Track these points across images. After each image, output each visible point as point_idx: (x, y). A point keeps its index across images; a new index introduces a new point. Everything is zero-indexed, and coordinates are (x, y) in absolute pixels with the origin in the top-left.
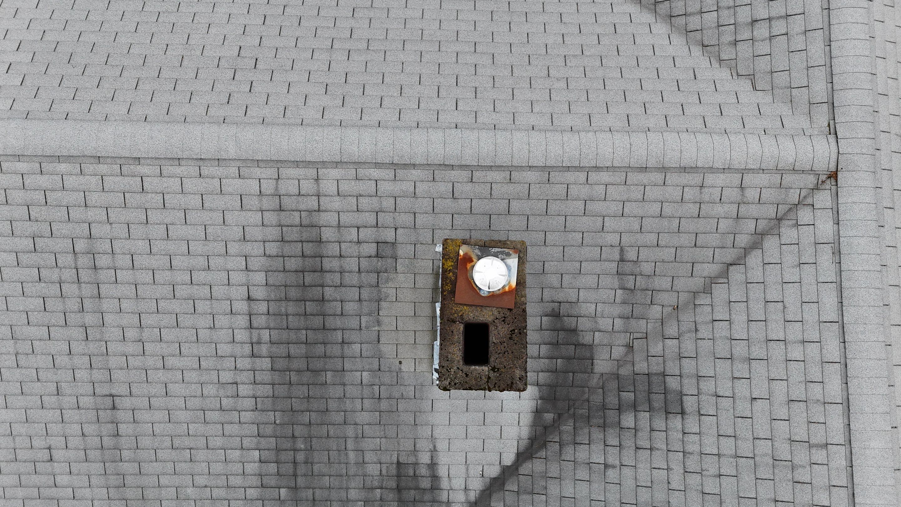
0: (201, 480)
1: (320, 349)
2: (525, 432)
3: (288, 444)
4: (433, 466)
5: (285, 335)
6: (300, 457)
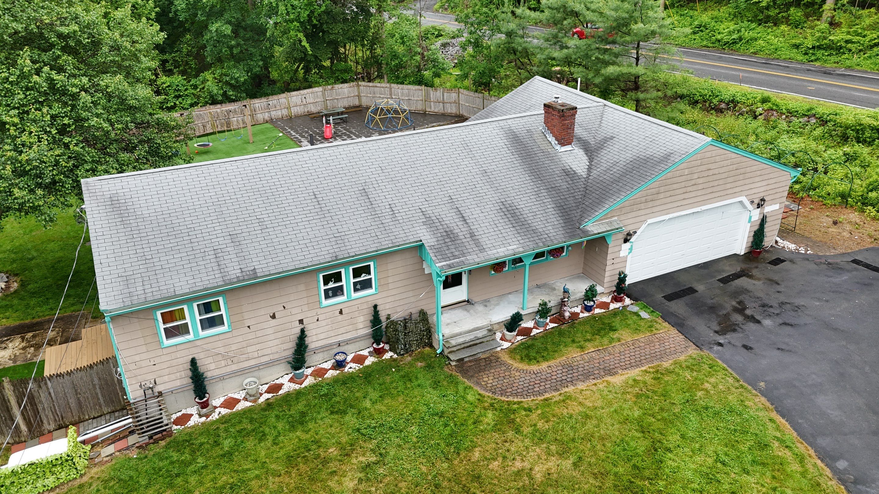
0: (517, 184)
1: (528, 151)
2: (587, 158)
4: (571, 168)
5: (518, 150)
6: (538, 173)
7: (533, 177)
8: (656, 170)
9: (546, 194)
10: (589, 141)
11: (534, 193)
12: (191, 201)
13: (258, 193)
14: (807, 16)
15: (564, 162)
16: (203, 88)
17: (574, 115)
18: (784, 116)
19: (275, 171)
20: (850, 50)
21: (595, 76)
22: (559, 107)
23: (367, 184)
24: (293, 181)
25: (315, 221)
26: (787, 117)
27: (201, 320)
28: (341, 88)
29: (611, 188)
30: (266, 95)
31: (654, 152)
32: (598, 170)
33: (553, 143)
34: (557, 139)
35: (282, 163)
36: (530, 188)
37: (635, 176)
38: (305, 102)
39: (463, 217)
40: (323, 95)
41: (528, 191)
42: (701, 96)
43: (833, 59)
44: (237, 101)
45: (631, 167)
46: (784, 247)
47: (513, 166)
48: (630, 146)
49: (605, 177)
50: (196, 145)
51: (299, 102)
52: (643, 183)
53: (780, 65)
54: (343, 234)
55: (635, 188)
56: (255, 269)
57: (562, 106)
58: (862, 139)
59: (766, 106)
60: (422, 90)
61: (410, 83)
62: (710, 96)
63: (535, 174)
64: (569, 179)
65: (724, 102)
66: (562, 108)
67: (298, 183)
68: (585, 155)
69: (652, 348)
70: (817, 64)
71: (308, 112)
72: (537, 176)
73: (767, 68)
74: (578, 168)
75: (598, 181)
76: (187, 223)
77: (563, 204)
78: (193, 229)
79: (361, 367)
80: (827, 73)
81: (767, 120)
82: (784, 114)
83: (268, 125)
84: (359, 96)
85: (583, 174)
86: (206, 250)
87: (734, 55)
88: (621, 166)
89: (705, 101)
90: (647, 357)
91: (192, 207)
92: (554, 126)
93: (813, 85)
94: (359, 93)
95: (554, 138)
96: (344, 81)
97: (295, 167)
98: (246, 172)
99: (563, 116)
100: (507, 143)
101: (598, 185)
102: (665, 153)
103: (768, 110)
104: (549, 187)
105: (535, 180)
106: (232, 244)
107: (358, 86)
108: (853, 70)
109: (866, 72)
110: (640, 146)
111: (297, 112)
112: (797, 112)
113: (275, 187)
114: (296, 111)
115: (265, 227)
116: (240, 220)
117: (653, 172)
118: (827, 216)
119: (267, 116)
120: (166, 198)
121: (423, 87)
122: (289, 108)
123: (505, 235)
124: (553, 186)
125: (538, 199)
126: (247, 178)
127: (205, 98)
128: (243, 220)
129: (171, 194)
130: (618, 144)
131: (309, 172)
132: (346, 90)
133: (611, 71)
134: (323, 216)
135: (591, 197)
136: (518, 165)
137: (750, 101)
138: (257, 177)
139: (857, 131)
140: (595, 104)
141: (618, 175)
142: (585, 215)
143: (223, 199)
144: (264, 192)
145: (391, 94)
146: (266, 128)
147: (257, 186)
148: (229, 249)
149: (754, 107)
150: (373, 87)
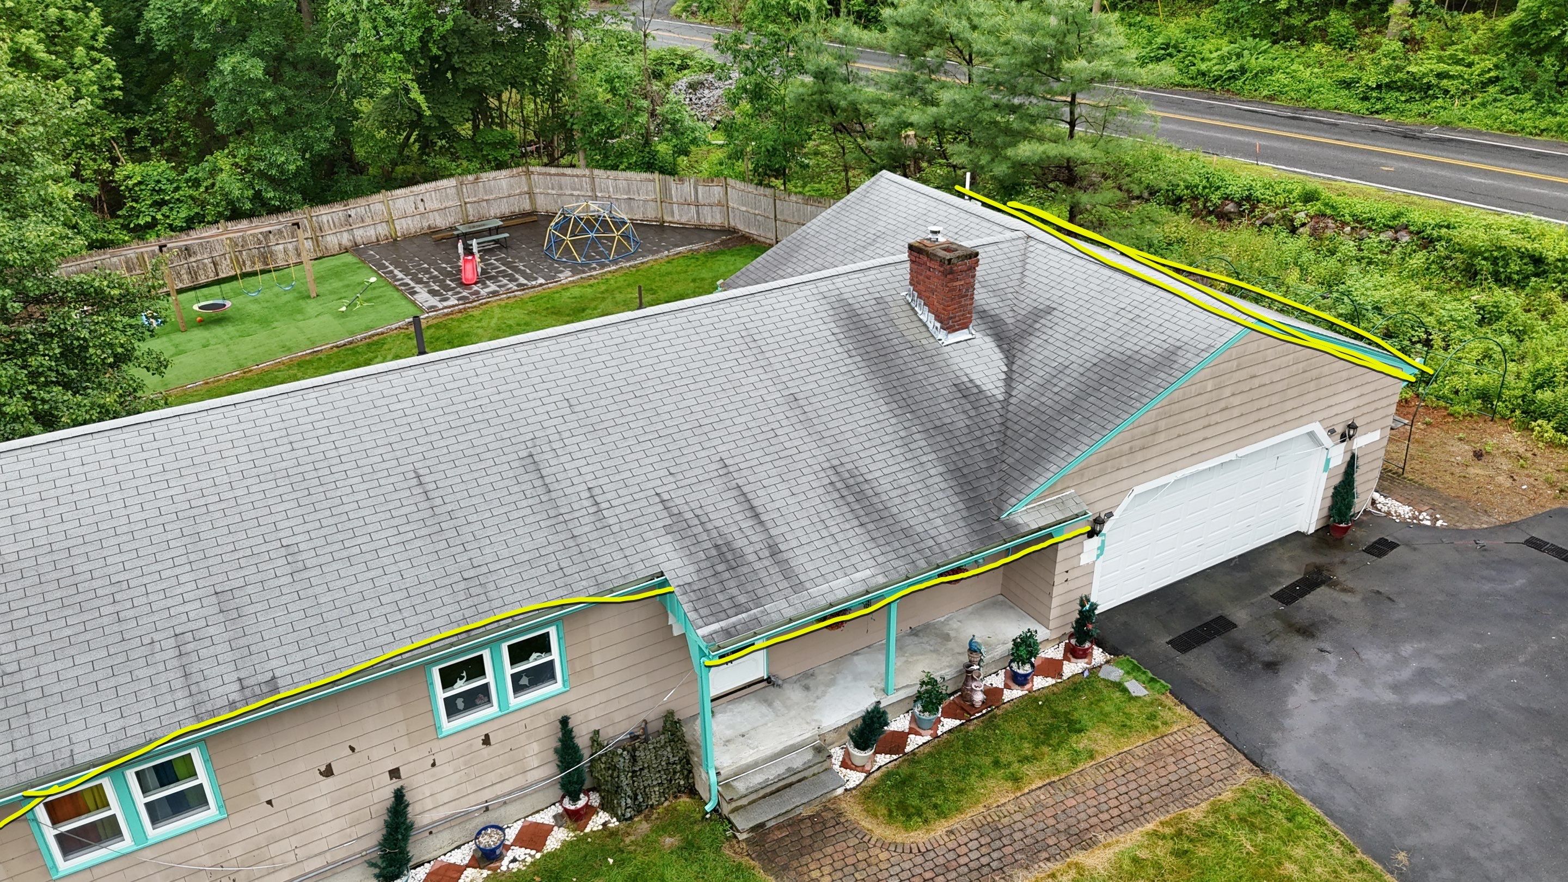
0: (862, 423)
1: (879, 346)
2: (1001, 356)
3: (894, 392)
4: (971, 381)
5: (859, 345)
6: (905, 395)
7: (894, 405)
8: (1150, 386)
9: (923, 443)
10: (1003, 316)
11: (899, 443)
12: (124, 512)
13: (287, 481)
14: (1360, 25)
15: (955, 367)
16: (213, 185)
17: (973, 268)
18: (1348, 229)
19: (325, 423)
20: (1446, 92)
21: (993, 160)
22: (942, 254)
23: (538, 442)
24: (368, 445)
25: (418, 543)
26: (1352, 228)
27: (148, 805)
28: (494, 179)
29: (1058, 425)
30: (343, 196)
31: (1142, 343)
32: (1028, 382)
33: (930, 326)
34: (938, 318)
35: (344, 403)
36: (889, 430)
37: (1106, 399)
38: (422, 209)
39: (752, 508)
40: (459, 193)
41: (886, 439)
42: (1187, 188)
43: (1416, 107)
44: (285, 210)
45: (1096, 377)
46: (1389, 513)
47: (852, 381)
48: (1090, 329)
49: (1043, 399)
50: (196, 307)
51: (410, 209)
52: (1125, 416)
53: (1320, 122)
54: (484, 569)
55: (1110, 426)
56: (274, 678)
57: (947, 250)
58: (1503, 276)
59: (1313, 208)
60: (654, 181)
61: (629, 168)
62: (1204, 188)
63: (898, 397)
64: (969, 406)
65: (1232, 200)
66: (948, 255)
67: (380, 451)
68: (997, 350)
69: (1162, 772)
70: (1388, 117)
71: (429, 227)
72: (902, 403)
73: (1299, 127)
74: (985, 380)
75: (1030, 409)
76: (111, 570)
77: (961, 464)
78: (125, 586)
79: (538, 856)
80: (1409, 137)
81: (1314, 233)
82: (1348, 224)
83: (349, 258)
84: (531, 194)
85: (996, 392)
86: (156, 637)
87: (1233, 102)
88: (1075, 375)
89: (1196, 198)
90: (1154, 794)
91: (125, 529)
92: (933, 291)
93: (1390, 162)
94: (530, 187)
95: (932, 317)
96: (500, 166)
97: (374, 412)
98: (258, 430)
99: (951, 272)
100: (836, 331)
101: (1031, 418)
102: (1166, 346)
103: (1316, 216)
104: (929, 425)
105: (899, 412)
106: (221, 617)
107: (528, 174)
108: (1454, 129)
109: (1479, 133)
110: (1111, 330)
111: (408, 229)
112: (1373, 220)
113: (325, 464)
114: (404, 226)
115: (300, 565)
116: (241, 554)
117: (1144, 392)
118: (1460, 439)
119: (345, 239)
120: (62, 509)
121: (656, 175)
122: (390, 221)
123: (844, 545)
124: (938, 423)
125: (909, 456)
126: (260, 446)
127: (218, 205)
128: (248, 552)
129: (75, 497)
130: (1062, 323)
131: (404, 421)
132: (504, 183)
133: (1027, 154)
134: (437, 528)
135: (1018, 446)
136: (862, 378)
137: (1281, 199)
138: (285, 440)
139: (1495, 261)
140: (1009, 235)
141: (1070, 397)
142: (1008, 489)
143: (202, 501)
144: (300, 478)
145: (593, 190)
146: (346, 265)
147: (284, 465)
148: (211, 631)
149: (1289, 210)
150: (558, 175)
